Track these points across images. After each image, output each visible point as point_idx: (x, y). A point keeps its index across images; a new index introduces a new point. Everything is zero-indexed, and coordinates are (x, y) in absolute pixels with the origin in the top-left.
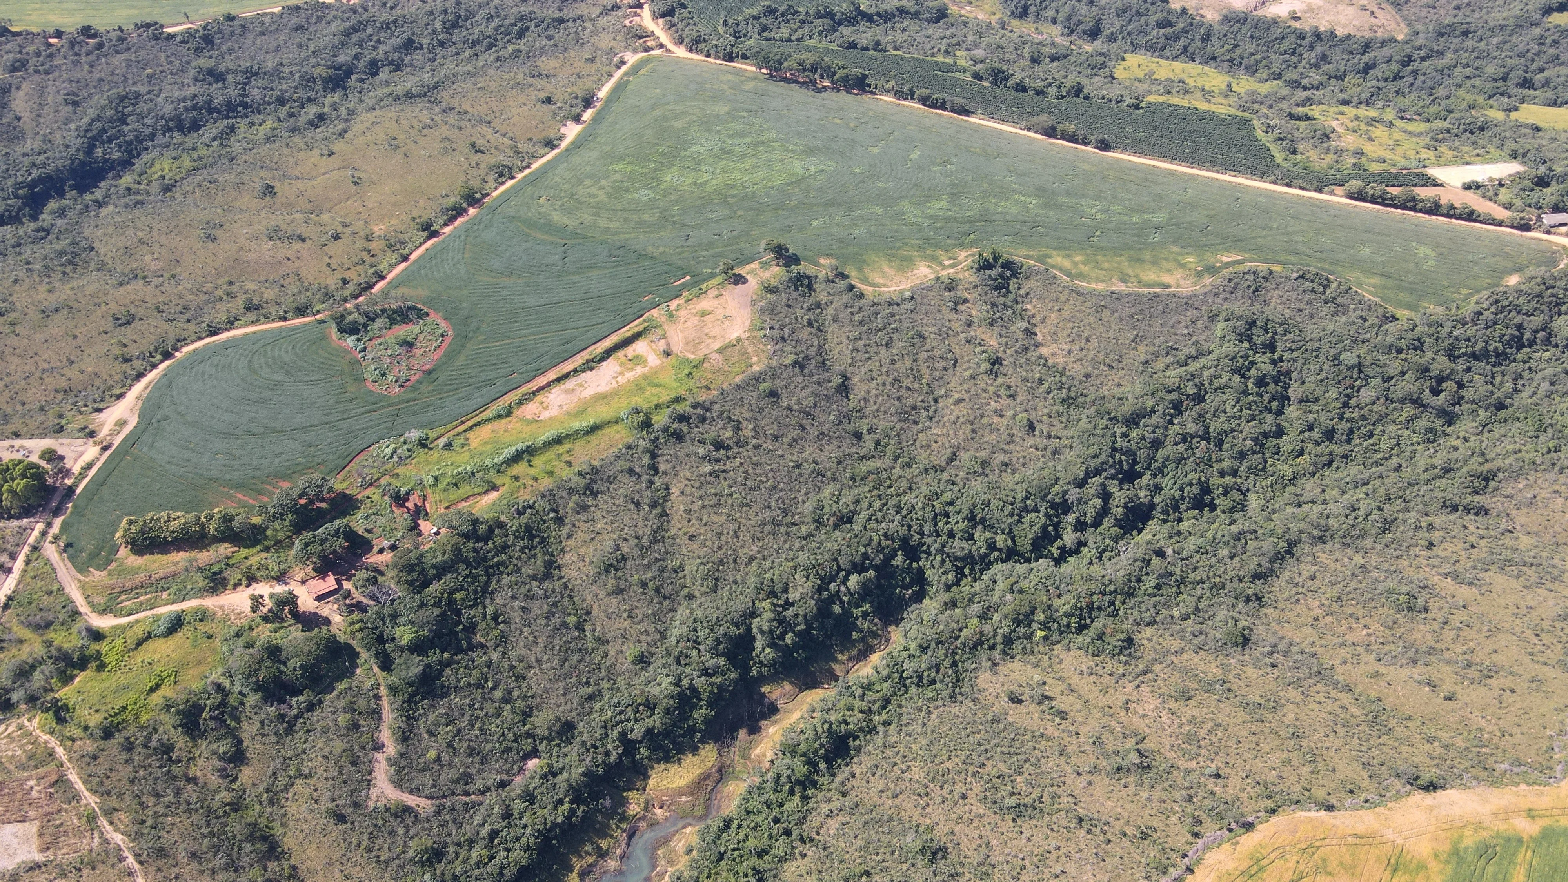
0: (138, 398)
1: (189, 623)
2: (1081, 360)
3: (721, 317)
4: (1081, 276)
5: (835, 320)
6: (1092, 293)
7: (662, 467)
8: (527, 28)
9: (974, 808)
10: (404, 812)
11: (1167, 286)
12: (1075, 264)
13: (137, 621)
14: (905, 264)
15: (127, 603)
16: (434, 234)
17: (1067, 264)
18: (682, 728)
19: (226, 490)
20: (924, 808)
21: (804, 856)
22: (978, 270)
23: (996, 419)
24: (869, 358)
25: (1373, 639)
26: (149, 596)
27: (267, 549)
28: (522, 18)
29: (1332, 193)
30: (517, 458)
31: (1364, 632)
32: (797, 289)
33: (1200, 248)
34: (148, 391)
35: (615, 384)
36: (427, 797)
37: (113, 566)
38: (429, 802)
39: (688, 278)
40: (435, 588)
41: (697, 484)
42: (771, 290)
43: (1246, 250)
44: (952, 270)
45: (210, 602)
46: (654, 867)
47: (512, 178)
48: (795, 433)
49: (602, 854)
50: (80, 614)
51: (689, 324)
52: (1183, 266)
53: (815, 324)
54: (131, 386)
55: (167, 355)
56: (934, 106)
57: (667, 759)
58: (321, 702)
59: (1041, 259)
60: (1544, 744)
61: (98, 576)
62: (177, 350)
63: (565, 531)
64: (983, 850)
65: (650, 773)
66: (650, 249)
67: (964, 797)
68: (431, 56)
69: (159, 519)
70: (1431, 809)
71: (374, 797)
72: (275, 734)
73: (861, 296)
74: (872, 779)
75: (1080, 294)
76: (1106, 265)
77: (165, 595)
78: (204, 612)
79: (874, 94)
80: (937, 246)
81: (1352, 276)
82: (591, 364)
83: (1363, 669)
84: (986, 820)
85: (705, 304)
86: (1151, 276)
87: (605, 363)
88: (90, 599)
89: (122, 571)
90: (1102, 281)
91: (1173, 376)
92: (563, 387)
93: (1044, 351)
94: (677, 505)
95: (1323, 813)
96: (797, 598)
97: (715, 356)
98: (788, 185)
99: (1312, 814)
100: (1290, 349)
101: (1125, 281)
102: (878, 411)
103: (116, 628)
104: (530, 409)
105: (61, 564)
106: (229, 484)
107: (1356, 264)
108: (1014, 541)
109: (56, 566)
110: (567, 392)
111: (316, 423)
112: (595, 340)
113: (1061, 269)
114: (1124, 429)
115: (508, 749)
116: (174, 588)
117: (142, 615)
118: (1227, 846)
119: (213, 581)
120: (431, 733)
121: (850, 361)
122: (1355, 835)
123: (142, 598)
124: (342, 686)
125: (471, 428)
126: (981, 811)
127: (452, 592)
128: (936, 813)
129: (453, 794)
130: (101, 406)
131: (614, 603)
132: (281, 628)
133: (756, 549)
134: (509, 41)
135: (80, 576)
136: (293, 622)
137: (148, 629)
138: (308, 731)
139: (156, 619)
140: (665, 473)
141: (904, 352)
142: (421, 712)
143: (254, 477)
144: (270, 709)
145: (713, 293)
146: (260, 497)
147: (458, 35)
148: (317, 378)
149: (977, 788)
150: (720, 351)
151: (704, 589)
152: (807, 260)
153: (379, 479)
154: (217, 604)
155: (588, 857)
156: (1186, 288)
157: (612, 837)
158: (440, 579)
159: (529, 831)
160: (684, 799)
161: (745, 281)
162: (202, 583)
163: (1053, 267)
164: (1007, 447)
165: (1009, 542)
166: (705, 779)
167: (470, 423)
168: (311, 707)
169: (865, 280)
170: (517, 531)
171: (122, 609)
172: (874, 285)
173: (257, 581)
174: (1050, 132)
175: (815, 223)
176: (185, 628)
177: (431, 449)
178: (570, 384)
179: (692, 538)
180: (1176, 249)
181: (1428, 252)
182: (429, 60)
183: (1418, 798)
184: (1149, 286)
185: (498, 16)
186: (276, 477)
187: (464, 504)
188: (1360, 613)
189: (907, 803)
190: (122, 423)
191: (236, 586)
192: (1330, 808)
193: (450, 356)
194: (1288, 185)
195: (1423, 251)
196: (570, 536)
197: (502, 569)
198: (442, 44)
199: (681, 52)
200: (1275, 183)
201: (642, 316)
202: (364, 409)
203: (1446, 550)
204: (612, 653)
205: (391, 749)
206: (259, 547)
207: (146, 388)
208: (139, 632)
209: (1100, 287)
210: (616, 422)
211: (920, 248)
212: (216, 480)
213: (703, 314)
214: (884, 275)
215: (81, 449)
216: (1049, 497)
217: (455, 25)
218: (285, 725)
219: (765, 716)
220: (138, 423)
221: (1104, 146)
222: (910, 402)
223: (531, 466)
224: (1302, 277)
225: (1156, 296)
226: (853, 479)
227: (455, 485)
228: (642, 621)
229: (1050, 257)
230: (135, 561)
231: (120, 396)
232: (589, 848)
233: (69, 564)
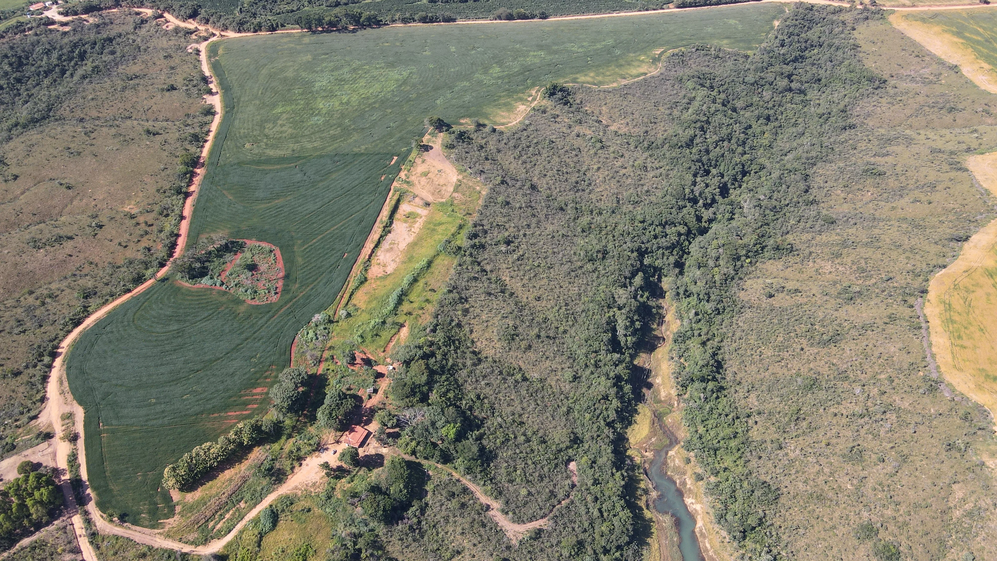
0: (62, 393)
1: (283, 511)
2: (636, 125)
3: (437, 172)
4: (601, 83)
5: (499, 151)
6: (614, 89)
7: (488, 268)
8: (85, 52)
9: (811, 351)
10: (538, 534)
11: (646, 74)
12: (593, 77)
13: (241, 532)
14: (509, 107)
15: (218, 527)
16: (187, 195)
17: (588, 79)
18: (626, 402)
19: (216, 415)
20: (787, 366)
21: (756, 422)
22: (549, 97)
23: (624, 171)
24: (535, 165)
25: (875, 195)
26: (231, 512)
27: (290, 436)
28: (75, 46)
29: (669, 8)
30: (399, 302)
31: (869, 194)
32: (463, 142)
33: (643, 50)
34: (66, 384)
35: (414, 235)
36: (542, 517)
37: (178, 509)
38: (544, 520)
39: (396, 158)
40: (434, 396)
41: (516, 269)
42: (451, 147)
43: (661, 45)
44: (536, 102)
45: (284, 490)
46: (675, 483)
47: (206, 141)
48: (534, 220)
49: (646, 492)
50: (186, 554)
51: (422, 183)
52: (643, 61)
53: (489, 157)
54: (44, 388)
55: (54, 355)
56: (431, 21)
57: (630, 424)
58: (427, 504)
59: (574, 81)
60: (981, 202)
61: (173, 522)
62: (57, 347)
63: (467, 329)
64: (834, 368)
65: (626, 436)
66: (356, 150)
67: (802, 349)
68: (15, 92)
69: (197, 455)
70: (975, 246)
71: (512, 537)
72: (414, 541)
73: (502, 133)
74: (747, 369)
75: (610, 92)
76: (608, 73)
77: (242, 505)
78: (287, 497)
79: (388, 24)
80: (517, 92)
81: (715, 42)
82: (387, 229)
83: (886, 209)
84: (822, 354)
85: (420, 168)
86: (634, 72)
87: (393, 225)
88: (184, 540)
89: (191, 508)
90: (614, 82)
91: (689, 115)
92: (382, 249)
93: (613, 128)
94: (515, 285)
95: (944, 270)
96: (625, 302)
97: (455, 195)
98: (400, 86)
99: (941, 273)
100: (722, 85)
101: (625, 78)
102: (560, 192)
103: (229, 545)
104: (375, 271)
105: (130, 532)
106: (214, 410)
107: (712, 36)
108: (687, 226)
109: (126, 535)
110: (388, 251)
111: (238, 342)
112: (376, 214)
113: (588, 83)
114: (688, 150)
115: (556, 465)
116: (248, 496)
117: (239, 526)
118: (927, 304)
119: (272, 475)
120: (511, 481)
121: (524, 171)
122: (964, 272)
123: (227, 516)
124: (429, 487)
125: (350, 297)
126: (816, 351)
127: (445, 394)
128: (795, 365)
129: (554, 506)
130: (32, 413)
131: (531, 355)
132: (354, 476)
133: (577, 289)
134: (76, 64)
135: (156, 531)
136: (357, 469)
137: (256, 532)
138: (434, 526)
139: (256, 521)
140: (491, 271)
141: (551, 153)
142: (493, 472)
143: (230, 397)
144: (400, 527)
145: (419, 161)
146: (250, 406)
147: (29, 70)
148: (206, 315)
149: (804, 341)
150: (456, 190)
151: (571, 323)
152: (454, 124)
153: (322, 355)
154: (290, 488)
155: (642, 498)
156: (654, 71)
157: (642, 480)
158: (432, 391)
159: (615, 499)
160: (653, 440)
161: (432, 148)
162: (265, 482)
163: (584, 83)
164: (641, 182)
165: (686, 228)
166: (654, 423)
167: (347, 296)
168: (423, 510)
169: (495, 123)
170: (445, 342)
171: (219, 531)
172: (503, 124)
173: (304, 459)
174: (510, 17)
175: (438, 102)
176: (282, 516)
177: (338, 322)
178: (385, 245)
179: (538, 299)
180: (631, 55)
181: (734, 21)
182: (15, 95)
183: (966, 245)
184: (638, 76)
185: (55, 49)
186: (247, 388)
187: (392, 344)
188: (861, 187)
189: (776, 368)
190: (69, 417)
191: (292, 468)
192: (945, 267)
193: (289, 261)
194: (647, 10)
195: (732, 22)
196: (471, 331)
197: (456, 368)
198: (19, 81)
199: (231, 34)
200: (640, 11)
201: (390, 189)
202: (265, 319)
203: (862, 146)
204: (553, 383)
205: (496, 505)
206: (284, 438)
207: (61, 383)
208: (250, 537)
209: (615, 85)
210: (438, 254)
211: (509, 96)
212: (202, 413)
213: (425, 174)
214: (504, 117)
215: (50, 450)
216: (687, 197)
217: (21, 64)
218: (417, 531)
219: (648, 377)
220: (85, 409)
221: (544, 16)
222: (574, 179)
223: (411, 302)
224: (697, 50)
225: (645, 80)
226: (583, 231)
227: (377, 335)
228: (555, 357)
229: (577, 78)
230: (191, 497)
231: (43, 399)
232: (639, 492)
233: (138, 528)
